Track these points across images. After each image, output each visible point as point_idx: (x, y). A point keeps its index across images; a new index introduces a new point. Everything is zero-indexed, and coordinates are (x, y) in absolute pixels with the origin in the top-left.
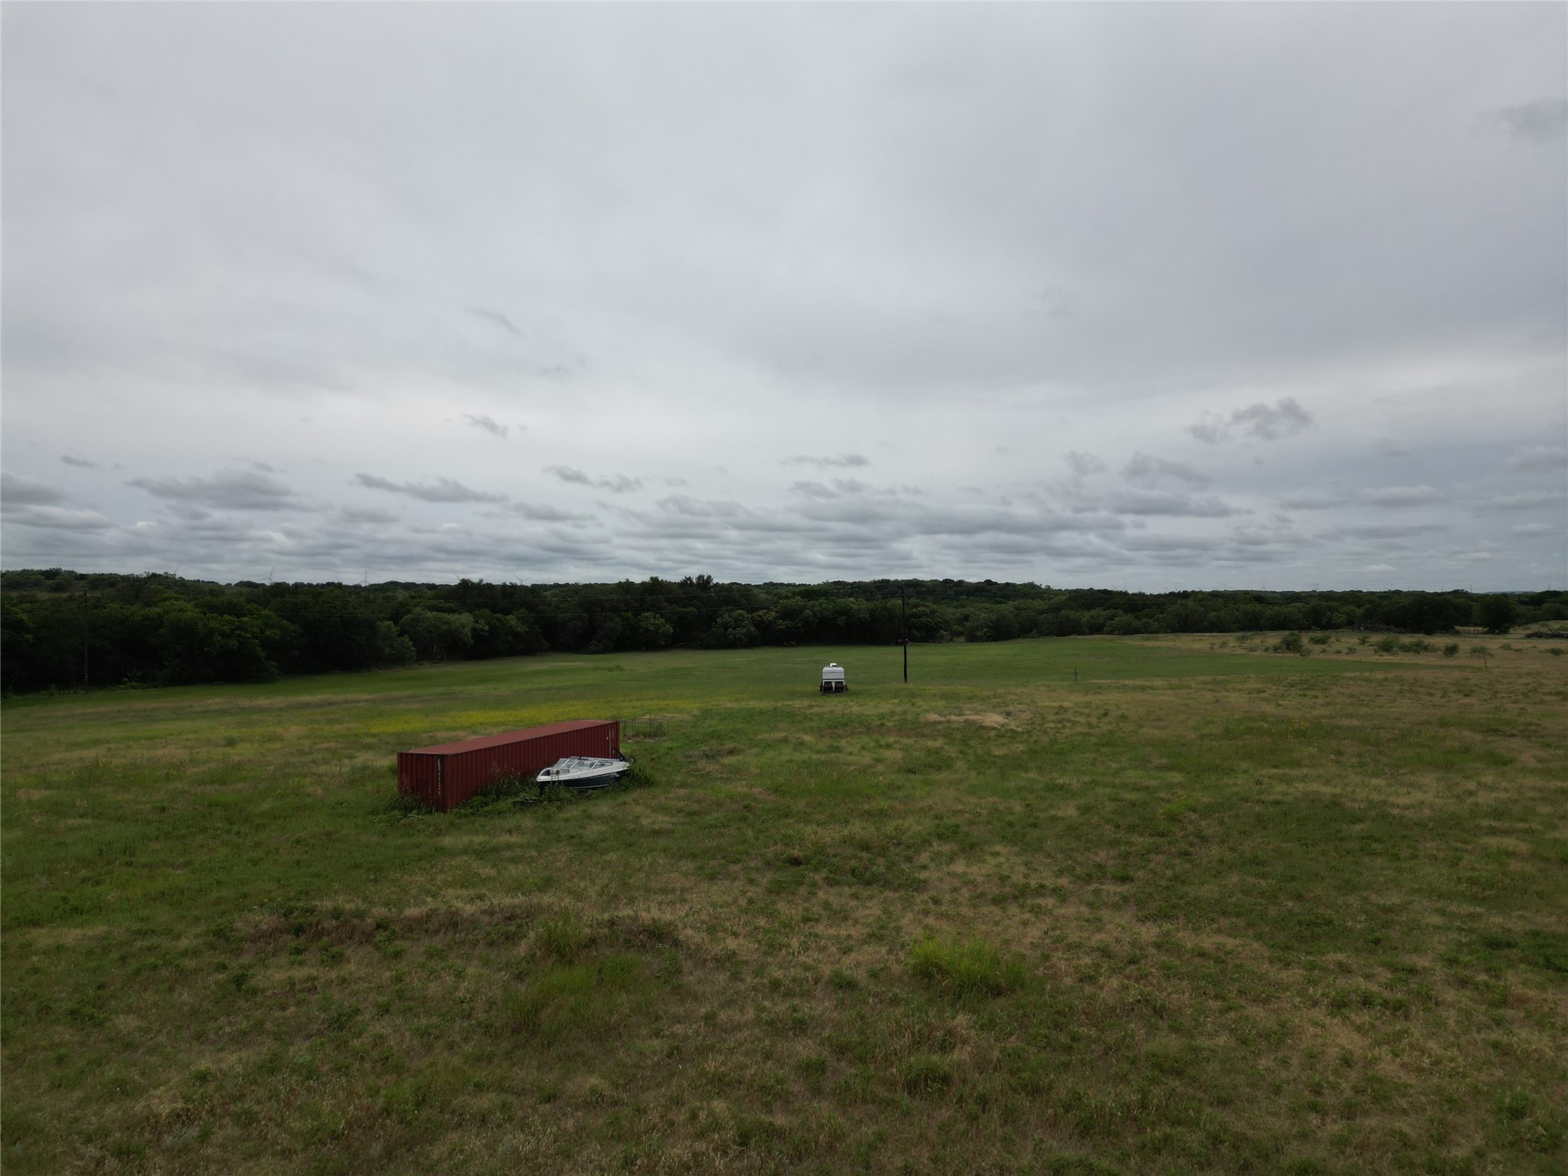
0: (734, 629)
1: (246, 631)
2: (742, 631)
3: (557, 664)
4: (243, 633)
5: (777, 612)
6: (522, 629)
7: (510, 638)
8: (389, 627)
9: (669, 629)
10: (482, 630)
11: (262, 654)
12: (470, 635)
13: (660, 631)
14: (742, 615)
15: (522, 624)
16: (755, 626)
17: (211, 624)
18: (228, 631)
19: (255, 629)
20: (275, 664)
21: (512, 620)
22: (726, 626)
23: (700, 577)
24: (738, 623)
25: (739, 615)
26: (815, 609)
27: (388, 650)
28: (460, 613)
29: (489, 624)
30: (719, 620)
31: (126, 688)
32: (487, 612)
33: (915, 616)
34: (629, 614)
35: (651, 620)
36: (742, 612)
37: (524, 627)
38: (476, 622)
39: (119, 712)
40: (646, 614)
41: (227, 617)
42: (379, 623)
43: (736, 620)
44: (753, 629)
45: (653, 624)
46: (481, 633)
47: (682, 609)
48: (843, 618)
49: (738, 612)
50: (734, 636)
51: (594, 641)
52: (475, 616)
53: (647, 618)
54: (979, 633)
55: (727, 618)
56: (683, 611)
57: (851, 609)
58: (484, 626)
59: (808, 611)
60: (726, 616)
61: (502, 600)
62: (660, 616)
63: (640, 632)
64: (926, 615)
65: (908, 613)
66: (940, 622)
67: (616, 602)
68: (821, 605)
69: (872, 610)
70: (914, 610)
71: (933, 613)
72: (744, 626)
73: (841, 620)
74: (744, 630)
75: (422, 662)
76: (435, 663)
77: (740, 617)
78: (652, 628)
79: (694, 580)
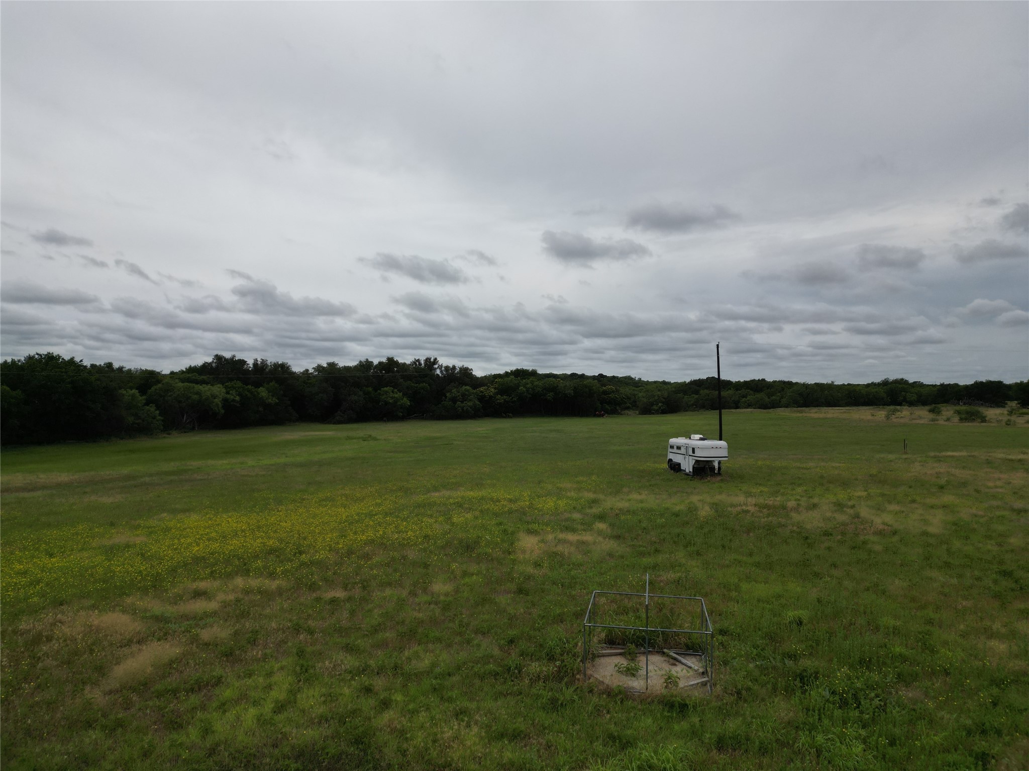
0: (462, 402)
2: (469, 404)
3: (307, 433)
5: (495, 389)
6: (273, 400)
7: (261, 409)
8: (133, 396)
9: (406, 402)
10: (234, 400)
12: (220, 405)
13: (399, 403)
14: (468, 391)
15: (273, 396)
16: (480, 400)
21: (263, 392)
22: (454, 400)
23: (427, 360)
24: (465, 398)
25: (466, 390)
26: (528, 386)
27: (131, 419)
28: (212, 385)
29: (240, 395)
30: (448, 395)
32: (239, 384)
33: (605, 393)
34: (370, 389)
35: (391, 394)
36: (468, 387)
37: (274, 399)
38: (228, 393)
40: (385, 389)
42: (123, 391)
43: (463, 395)
44: (477, 402)
45: (392, 398)
46: (232, 403)
47: (416, 385)
48: (551, 394)
49: (464, 387)
50: (463, 410)
51: (339, 412)
52: (226, 387)
53: (386, 392)
54: (655, 407)
55: (456, 393)
56: (417, 387)
57: (558, 386)
58: (235, 397)
59: (522, 387)
60: (454, 391)
61: (254, 375)
62: (398, 390)
63: (380, 404)
64: (613, 392)
65: (601, 390)
66: (624, 398)
67: (358, 378)
68: (532, 382)
69: (575, 388)
70: (604, 388)
71: (617, 391)
72: (470, 400)
73: (550, 396)
74: (470, 404)
75: (171, 431)
76: (185, 432)
77: (467, 393)
78: (391, 401)
79: (422, 362)
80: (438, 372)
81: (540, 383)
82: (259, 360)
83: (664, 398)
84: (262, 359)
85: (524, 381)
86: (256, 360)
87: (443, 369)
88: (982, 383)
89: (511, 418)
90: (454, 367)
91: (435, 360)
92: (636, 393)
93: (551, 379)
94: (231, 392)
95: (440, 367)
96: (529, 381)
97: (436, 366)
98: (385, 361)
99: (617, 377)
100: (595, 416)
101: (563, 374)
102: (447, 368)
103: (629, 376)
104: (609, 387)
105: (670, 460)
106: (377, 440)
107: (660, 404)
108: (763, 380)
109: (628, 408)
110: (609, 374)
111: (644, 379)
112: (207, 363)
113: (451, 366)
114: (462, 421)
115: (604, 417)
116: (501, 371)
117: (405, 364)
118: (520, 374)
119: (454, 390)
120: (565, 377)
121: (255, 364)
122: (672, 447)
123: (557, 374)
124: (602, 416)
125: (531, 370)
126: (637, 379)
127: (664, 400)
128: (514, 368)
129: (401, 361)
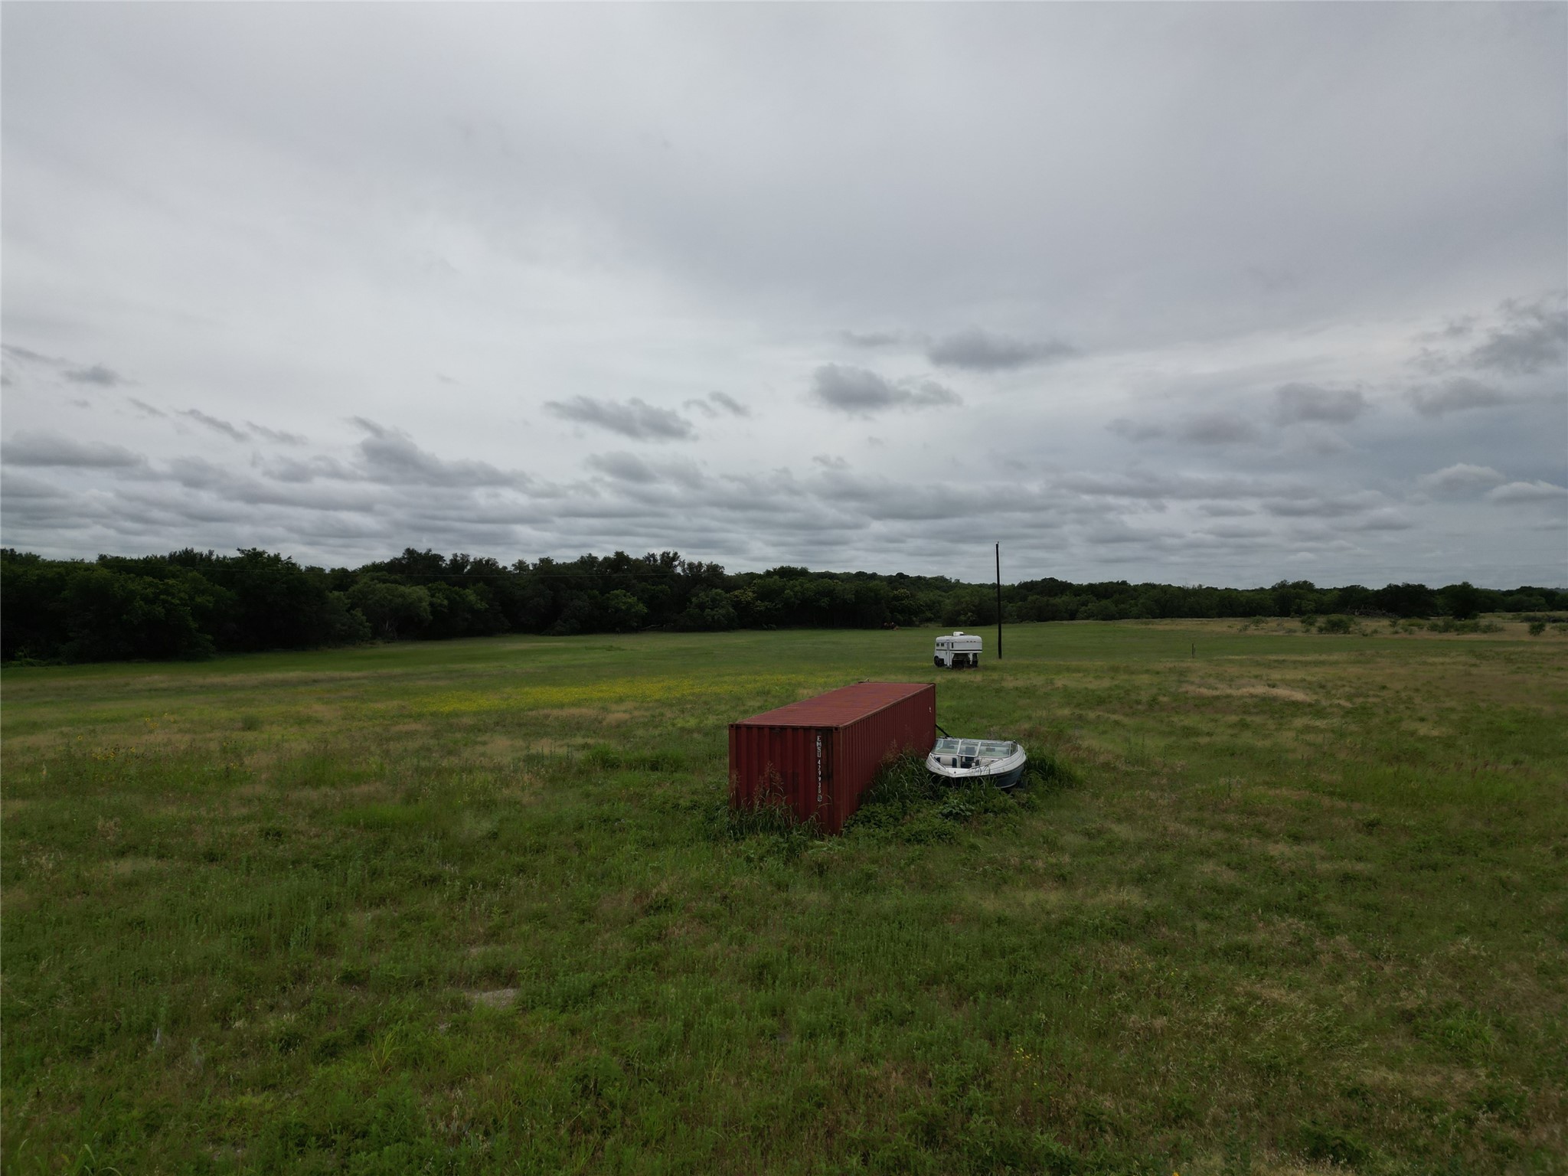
0: (712, 609)
1: (173, 595)
2: (720, 611)
4: (170, 598)
5: (754, 592)
6: (482, 606)
7: (470, 616)
8: (339, 598)
9: (642, 608)
10: (441, 605)
11: (194, 625)
12: (428, 610)
13: (633, 610)
14: (720, 595)
15: (481, 600)
16: (734, 607)
17: (131, 586)
18: (151, 596)
19: (182, 595)
20: (209, 637)
21: (471, 595)
22: (702, 607)
23: (665, 555)
24: (715, 603)
25: (716, 594)
26: (796, 589)
27: (338, 625)
28: (413, 586)
29: (447, 598)
30: (694, 600)
31: (21, 665)
32: (443, 586)
33: (896, 598)
34: (596, 592)
35: (624, 600)
36: (719, 591)
37: (484, 603)
38: (433, 596)
39: (31, 690)
40: (615, 592)
41: (148, 579)
42: (328, 593)
43: (713, 600)
44: (731, 610)
45: (625, 603)
46: (439, 608)
47: (653, 588)
48: (826, 600)
49: (714, 591)
50: (713, 618)
51: (559, 621)
52: (429, 589)
53: (617, 596)
54: (963, 618)
55: (704, 597)
56: (654, 590)
57: (834, 590)
58: (443, 601)
59: (789, 591)
60: (702, 596)
61: (454, 574)
62: (631, 594)
63: (610, 611)
64: (907, 597)
65: (891, 595)
66: (922, 605)
67: (581, 578)
68: (802, 585)
69: (857, 591)
70: (895, 592)
71: (913, 596)
72: (722, 607)
73: (825, 602)
74: (722, 611)
75: (375, 641)
76: (389, 643)
77: (718, 597)
78: (623, 607)
79: (658, 558)
80: (679, 570)
81: (812, 586)
82: (459, 555)
83: (974, 606)
84: (462, 554)
85: (792, 582)
86: (455, 555)
87: (686, 566)
88: (1397, 587)
89: (775, 630)
90: (700, 564)
91: (676, 557)
92: (941, 599)
93: (826, 580)
94: (437, 594)
95: (682, 564)
96: (797, 583)
97: (676, 563)
98: (612, 557)
99: (925, 578)
100: (883, 628)
101: (845, 573)
102: (691, 565)
103: (942, 577)
104: (902, 591)
105: (937, 657)
106: (623, 650)
107: (969, 614)
108: (1124, 583)
109: (929, 620)
110: (912, 573)
111: (964, 581)
112: (397, 559)
113: (696, 563)
114: (712, 634)
115: (895, 629)
116: (760, 569)
117: (637, 560)
118: (785, 573)
119: (702, 594)
120: (847, 578)
121: (454, 561)
122: (938, 645)
123: (835, 574)
124: (892, 628)
125: (800, 568)
126: (953, 581)
127: (974, 608)
128: (778, 566)
129: (633, 556)
